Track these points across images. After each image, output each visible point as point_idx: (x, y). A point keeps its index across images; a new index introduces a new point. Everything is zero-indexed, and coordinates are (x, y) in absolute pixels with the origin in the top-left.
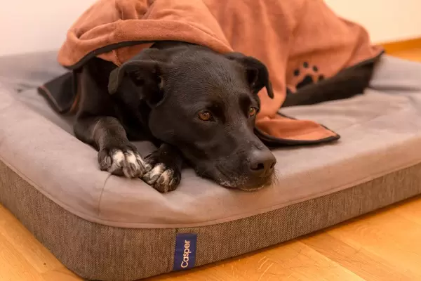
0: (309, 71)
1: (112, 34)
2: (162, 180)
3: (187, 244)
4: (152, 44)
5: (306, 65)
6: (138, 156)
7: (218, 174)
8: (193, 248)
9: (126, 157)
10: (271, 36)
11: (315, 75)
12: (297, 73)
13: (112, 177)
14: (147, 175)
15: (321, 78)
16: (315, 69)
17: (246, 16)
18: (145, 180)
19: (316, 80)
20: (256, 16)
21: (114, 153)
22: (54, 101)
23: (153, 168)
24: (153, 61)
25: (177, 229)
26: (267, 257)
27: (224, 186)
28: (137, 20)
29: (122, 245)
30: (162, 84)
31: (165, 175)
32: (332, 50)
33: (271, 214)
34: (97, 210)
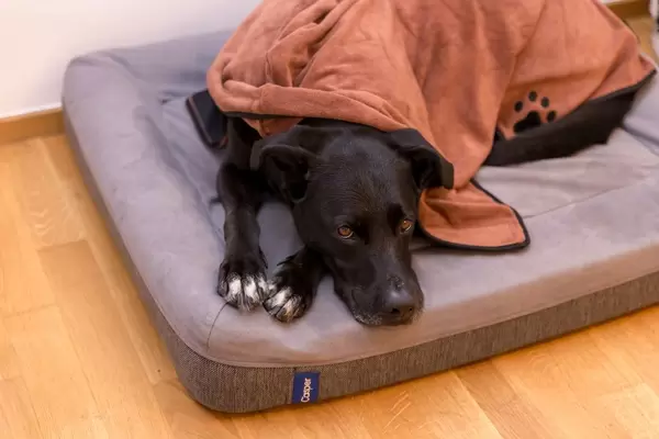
0: (537, 106)
1: (256, 103)
2: (285, 311)
3: (308, 382)
4: (300, 120)
5: (533, 96)
6: (262, 279)
7: (353, 303)
8: (315, 385)
9: (243, 287)
10: (487, 60)
11: (543, 111)
12: (518, 107)
13: (227, 306)
14: (269, 301)
15: (552, 115)
16: (545, 103)
17: (454, 36)
18: (267, 308)
19: (543, 118)
20: (468, 35)
21: (231, 281)
22: (203, 126)
23: (278, 291)
24: (301, 149)
25: (295, 368)
26: (407, 392)
27: (357, 320)
28: (291, 88)
29: (232, 383)
30: (308, 175)
31: (289, 306)
32: (573, 77)
33: (415, 349)
34: (206, 346)
